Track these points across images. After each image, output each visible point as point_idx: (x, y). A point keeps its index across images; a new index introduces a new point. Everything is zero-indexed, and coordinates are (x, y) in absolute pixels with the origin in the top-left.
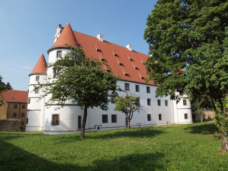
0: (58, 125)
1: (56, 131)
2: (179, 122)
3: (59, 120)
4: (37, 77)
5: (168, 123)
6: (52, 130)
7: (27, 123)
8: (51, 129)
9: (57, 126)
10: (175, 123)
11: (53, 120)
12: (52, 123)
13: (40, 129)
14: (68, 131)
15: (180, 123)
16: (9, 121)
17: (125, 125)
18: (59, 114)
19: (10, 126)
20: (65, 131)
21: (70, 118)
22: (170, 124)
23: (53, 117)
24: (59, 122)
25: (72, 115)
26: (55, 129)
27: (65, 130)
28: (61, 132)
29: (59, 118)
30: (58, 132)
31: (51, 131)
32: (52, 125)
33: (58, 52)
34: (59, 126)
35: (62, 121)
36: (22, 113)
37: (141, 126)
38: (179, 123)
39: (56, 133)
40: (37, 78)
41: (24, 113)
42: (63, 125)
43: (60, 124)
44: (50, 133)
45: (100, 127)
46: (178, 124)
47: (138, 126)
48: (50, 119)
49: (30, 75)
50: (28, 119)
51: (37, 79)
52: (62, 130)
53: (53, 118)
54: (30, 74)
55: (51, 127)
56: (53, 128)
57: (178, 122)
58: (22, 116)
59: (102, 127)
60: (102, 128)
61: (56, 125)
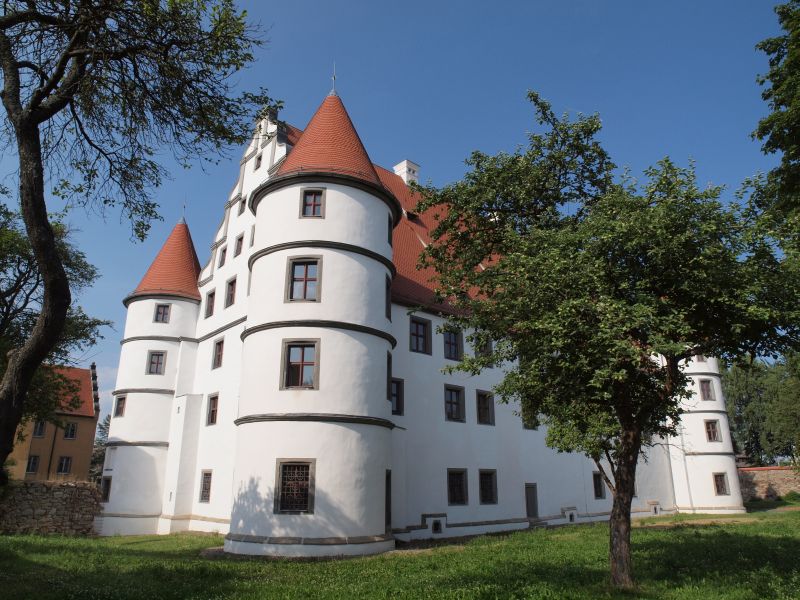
0: (307, 512)
1: (297, 541)
2: (695, 506)
3: (313, 486)
4: (159, 306)
5: (658, 507)
6: (278, 532)
7: (106, 498)
8: (271, 527)
9: (302, 515)
10: (681, 511)
11: (283, 490)
12: (276, 501)
13: (163, 528)
14: (353, 541)
15: (700, 509)
16: (49, 488)
17: (523, 514)
18: (315, 460)
19: (54, 510)
20: (339, 542)
21: (357, 481)
22: (663, 513)
23: (284, 474)
24: (313, 498)
25: (367, 467)
26: (292, 528)
27: (341, 535)
28: (321, 542)
29: (313, 479)
30: (308, 542)
31: (274, 541)
32: (275, 512)
33: (307, 194)
34: (310, 517)
35: (325, 495)
36: (62, 458)
37: (577, 520)
38: (694, 509)
39: (299, 551)
40: (158, 313)
41: (68, 459)
42: (331, 511)
43: (317, 508)
44: (270, 550)
45: (443, 521)
46: (691, 512)
47: (567, 520)
48: (268, 485)
49: (127, 302)
50: (108, 481)
51: (161, 315)
52: (325, 535)
53: (284, 479)
54: (131, 295)
55: (275, 520)
56: (282, 526)
57: (689, 506)
58: (60, 470)
59: (450, 522)
60: (448, 526)
61: (298, 513)
